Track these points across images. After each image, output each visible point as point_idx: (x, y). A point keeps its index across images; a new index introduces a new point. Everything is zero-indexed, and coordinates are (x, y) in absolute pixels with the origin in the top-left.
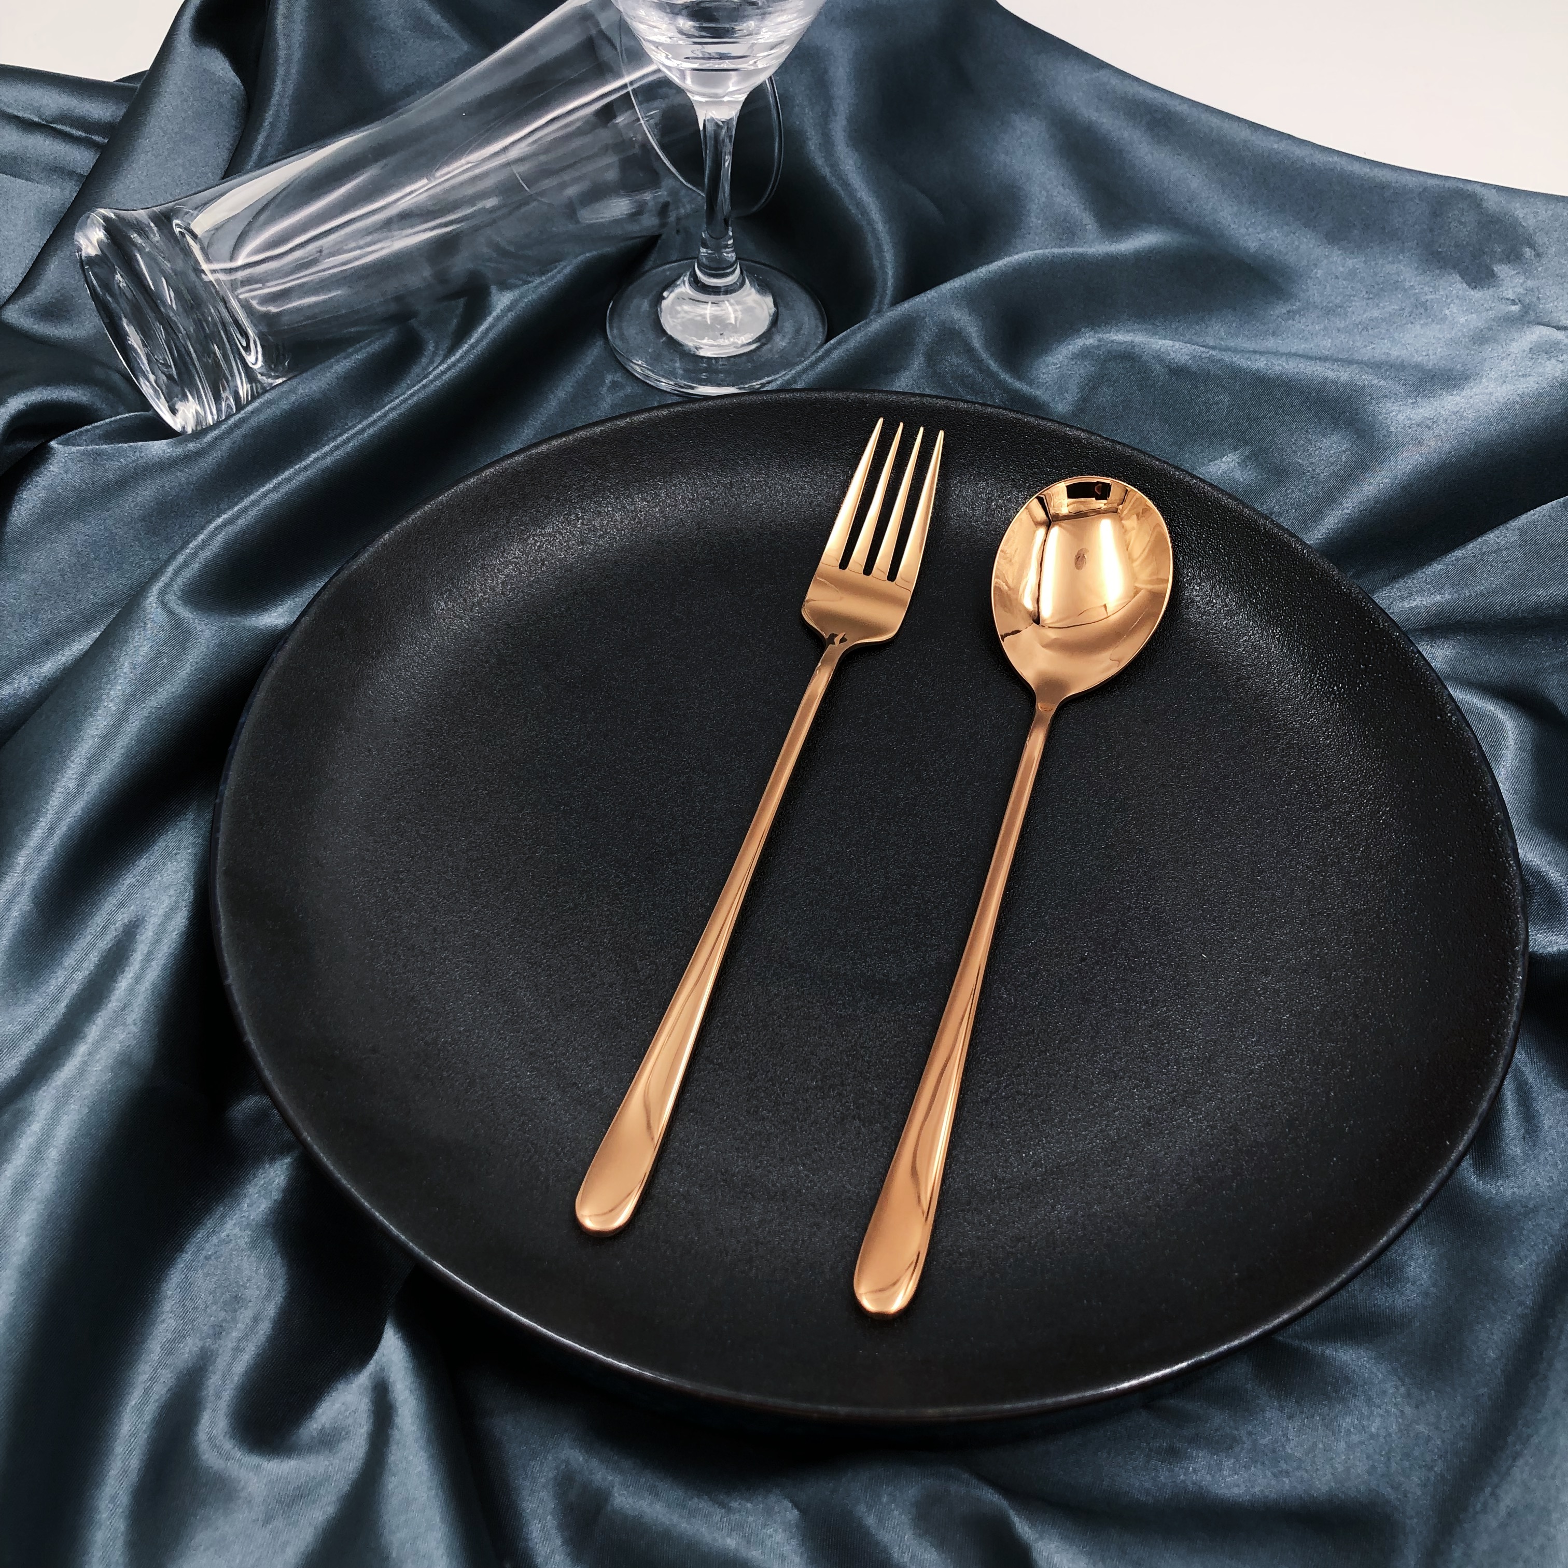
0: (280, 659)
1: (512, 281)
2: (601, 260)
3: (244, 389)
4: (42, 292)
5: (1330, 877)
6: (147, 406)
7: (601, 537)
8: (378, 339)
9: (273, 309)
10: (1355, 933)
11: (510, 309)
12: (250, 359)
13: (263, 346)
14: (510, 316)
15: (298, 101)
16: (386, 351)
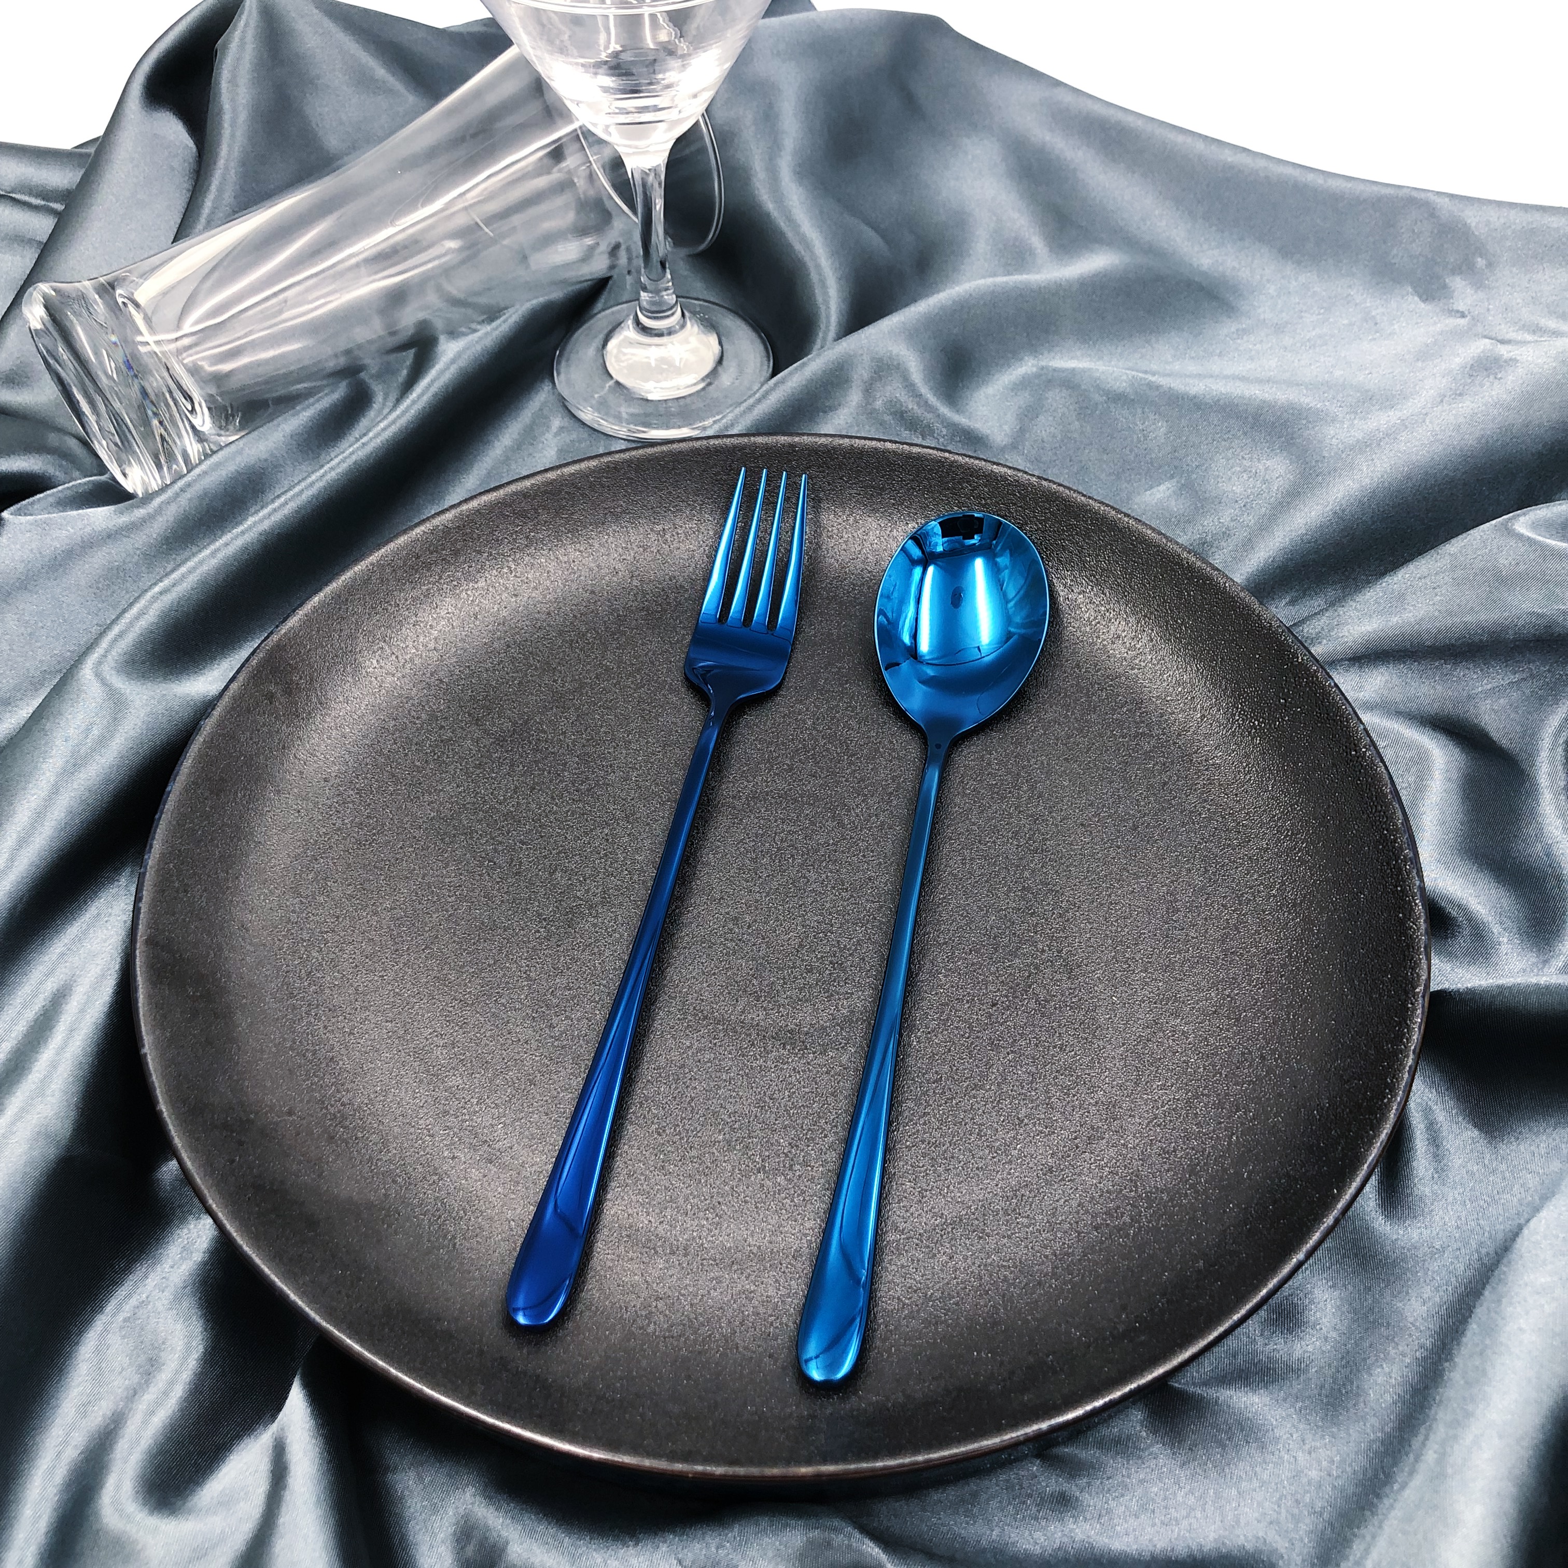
0: (208, 726)
1: (463, 329)
2: (548, 307)
3: (194, 449)
4: (3, 359)
6: (102, 469)
7: (535, 588)
8: (326, 395)
9: (226, 367)
10: (1267, 972)
11: (453, 361)
12: (197, 422)
13: (209, 409)
14: (453, 369)
15: (243, 163)
16: (334, 406)
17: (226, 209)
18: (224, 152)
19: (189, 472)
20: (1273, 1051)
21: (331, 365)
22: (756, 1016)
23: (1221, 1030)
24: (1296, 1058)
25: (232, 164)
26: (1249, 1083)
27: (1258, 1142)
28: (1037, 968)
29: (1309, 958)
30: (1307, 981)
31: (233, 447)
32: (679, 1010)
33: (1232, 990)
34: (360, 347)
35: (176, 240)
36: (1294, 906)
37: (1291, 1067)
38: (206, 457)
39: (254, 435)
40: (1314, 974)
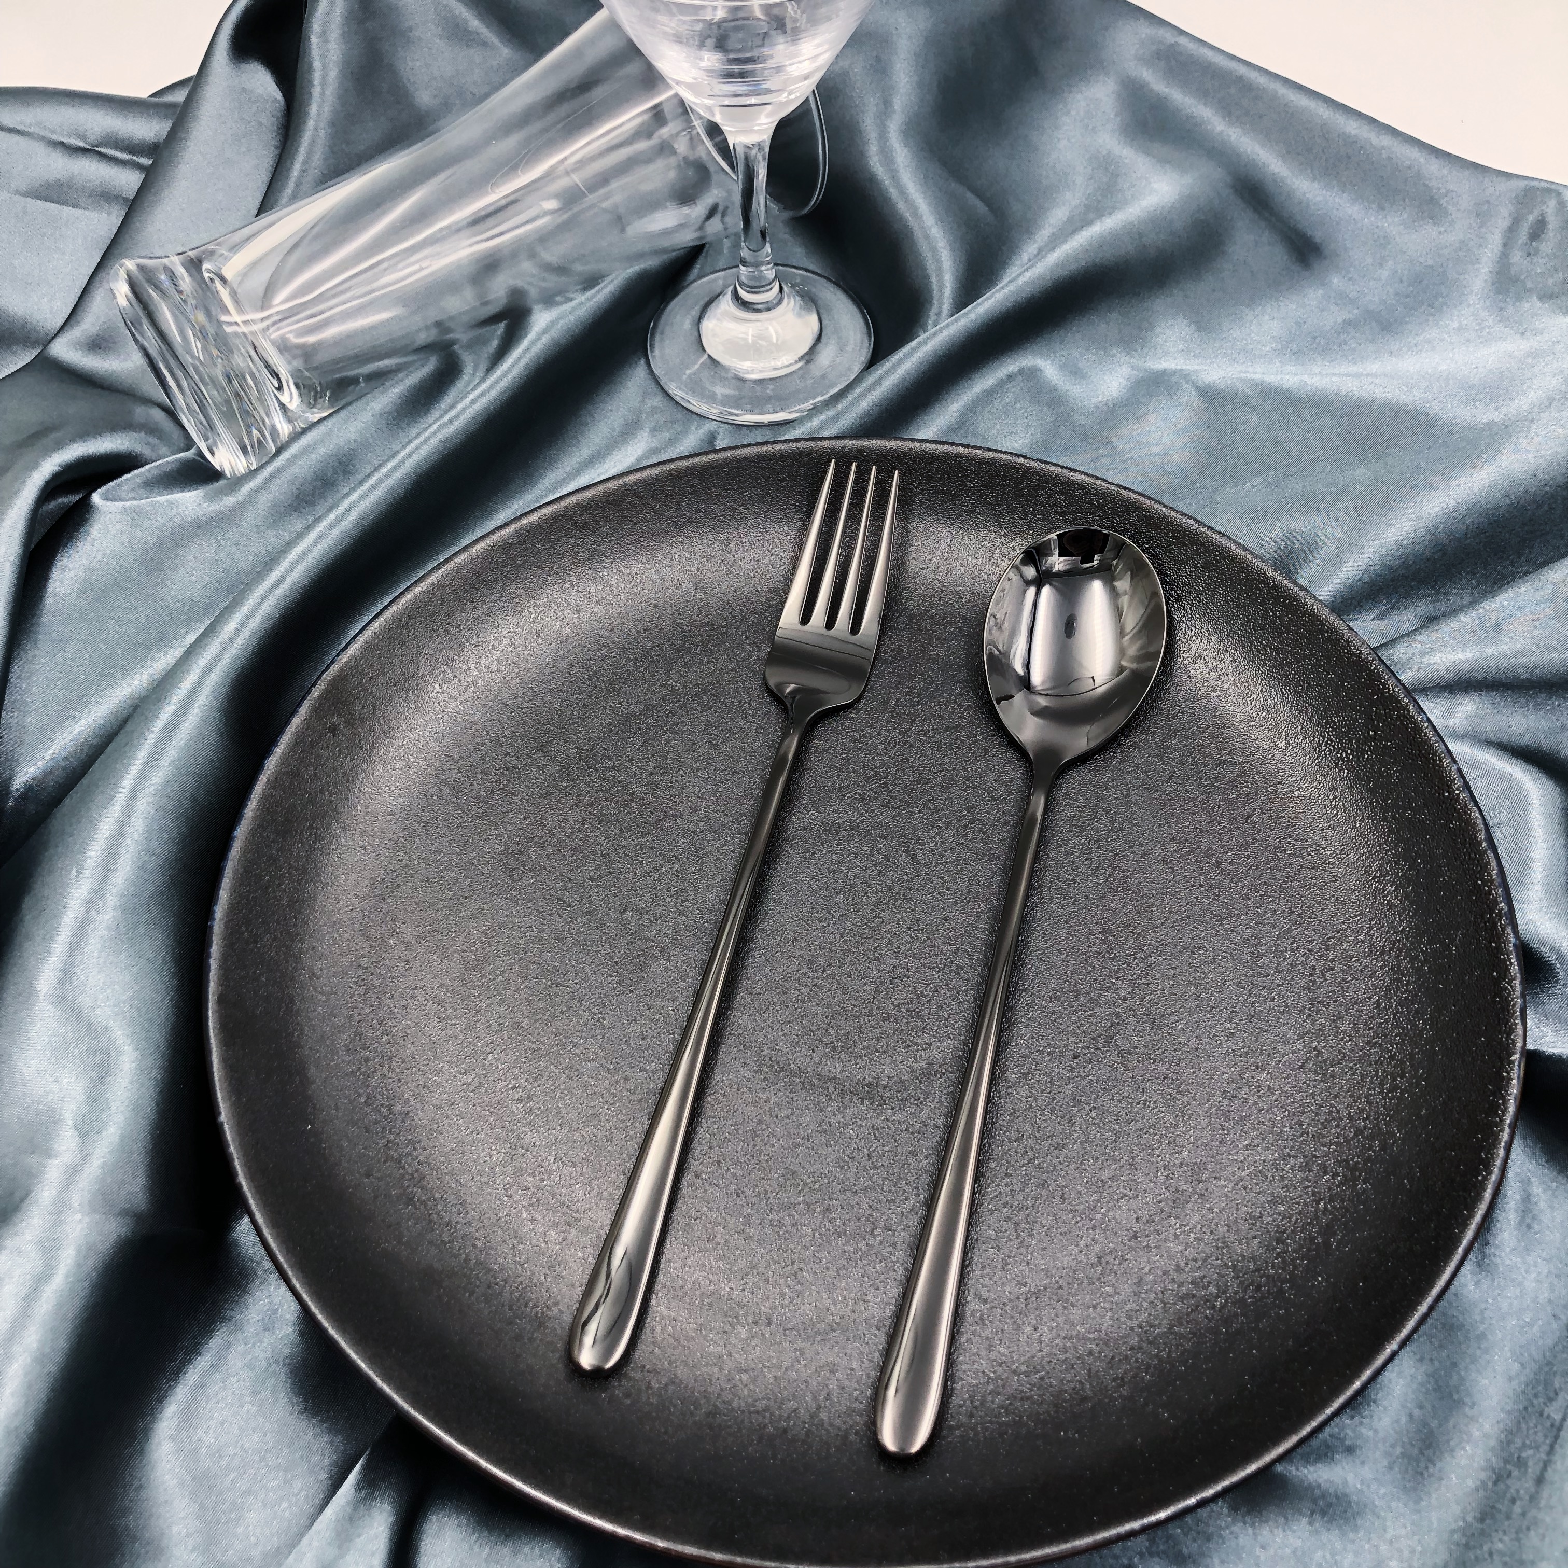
1: (558, 298)
2: (643, 276)
3: (284, 428)
4: (88, 324)
6: (189, 443)
8: (415, 370)
9: (314, 339)
10: (1355, 1024)
11: (545, 331)
12: (285, 398)
13: (297, 386)
14: (545, 339)
15: (332, 124)
16: (423, 381)
17: (315, 172)
18: (314, 109)
19: (279, 451)
20: (1361, 1111)
21: (423, 338)
22: (834, 1068)
23: (1308, 1085)
24: (1385, 1120)
25: (322, 125)
26: (1337, 1144)
27: (1347, 1210)
28: (1119, 1016)
29: (1398, 1011)
30: (1396, 1036)
31: (322, 428)
32: (755, 1062)
33: (1319, 1042)
34: (451, 318)
35: (264, 207)
36: (1382, 953)
37: (1380, 1129)
38: (296, 436)
39: (343, 414)
40: (1403, 1029)
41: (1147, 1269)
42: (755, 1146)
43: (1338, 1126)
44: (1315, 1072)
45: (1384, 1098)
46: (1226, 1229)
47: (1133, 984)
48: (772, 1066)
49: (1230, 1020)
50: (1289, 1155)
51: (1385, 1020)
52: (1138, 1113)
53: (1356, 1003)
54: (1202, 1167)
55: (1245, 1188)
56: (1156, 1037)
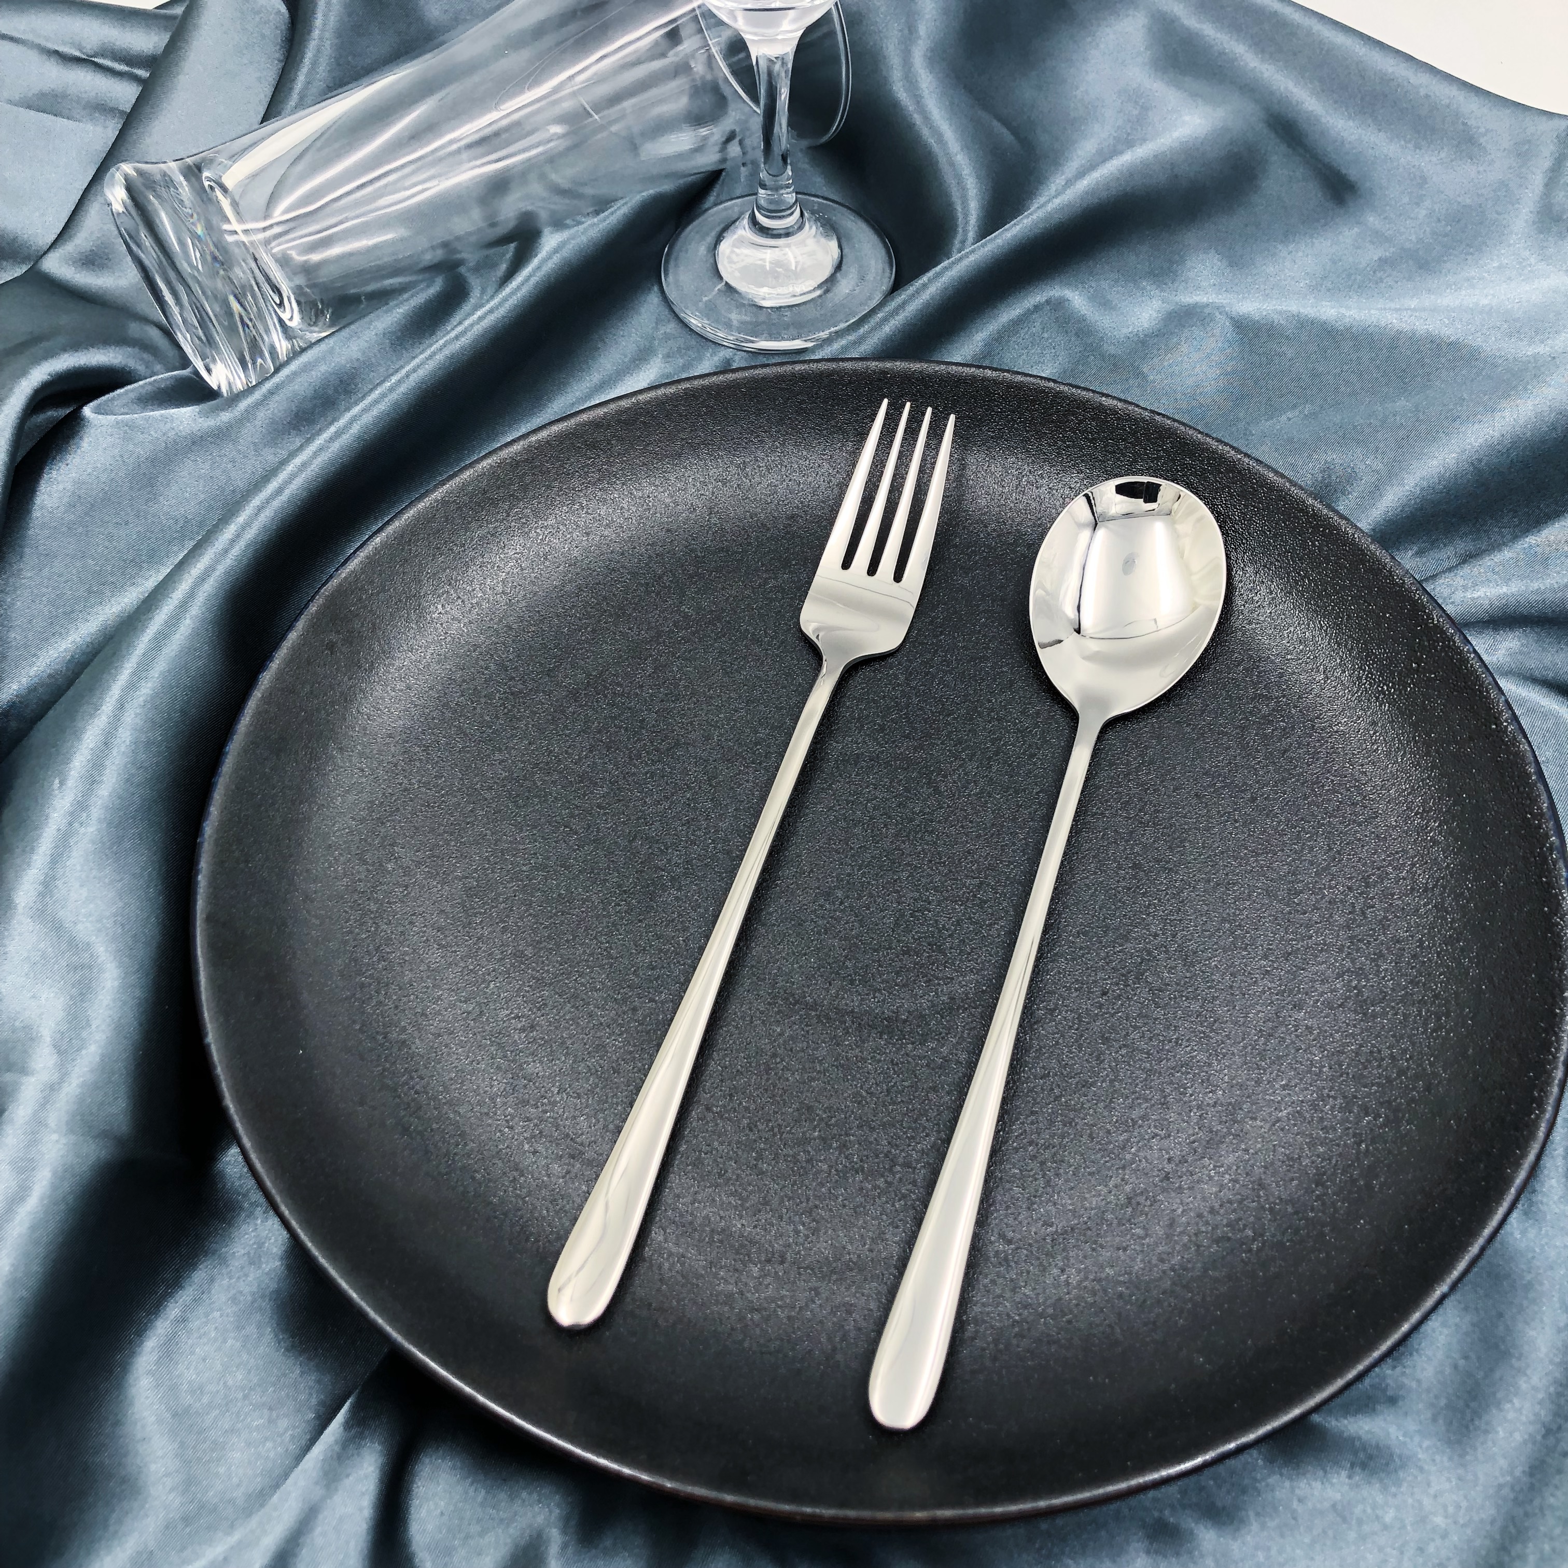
1: (569, 221)
2: (657, 200)
3: (283, 346)
4: (81, 240)
5: (1372, 898)
6: (185, 362)
8: (422, 289)
9: (315, 257)
11: (555, 251)
12: (285, 316)
13: (299, 303)
14: (555, 259)
15: (339, 34)
16: (428, 302)
17: (319, 84)
18: (318, 21)
19: (277, 370)
20: (1405, 1051)
21: (428, 258)
22: (852, 1001)
24: (1429, 1060)
25: (327, 35)
26: (1378, 1085)
27: (1390, 1151)
28: (1149, 953)
29: (1442, 950)
30: (1441, 974)
31: (323, 346)
32: (769, 994)
33: (1359, 981)
34: (458, 238)
35: (266, 118)
37: (1424, 1069)
38: (295, 354)
39: (345, 333)
40: (1448, 967)
41: (1180, 1211)
42: (768, 1080)
43: (1379, 1066)
44: (1355, 1011)
45: (1428, 1038)
46: (1262, 1170)
47: (1164, 920)
48: (787, 999)
49: (1265, 957)
50: (1328, 1096)
51: (1429, 959)
52: (1168, 1051)
53: (1398, 941)
54: (1237, 1106)
55: (1282, 1130)
56: (1188, 975)
